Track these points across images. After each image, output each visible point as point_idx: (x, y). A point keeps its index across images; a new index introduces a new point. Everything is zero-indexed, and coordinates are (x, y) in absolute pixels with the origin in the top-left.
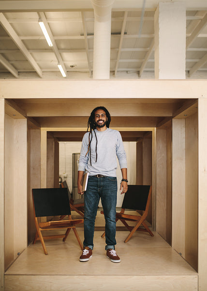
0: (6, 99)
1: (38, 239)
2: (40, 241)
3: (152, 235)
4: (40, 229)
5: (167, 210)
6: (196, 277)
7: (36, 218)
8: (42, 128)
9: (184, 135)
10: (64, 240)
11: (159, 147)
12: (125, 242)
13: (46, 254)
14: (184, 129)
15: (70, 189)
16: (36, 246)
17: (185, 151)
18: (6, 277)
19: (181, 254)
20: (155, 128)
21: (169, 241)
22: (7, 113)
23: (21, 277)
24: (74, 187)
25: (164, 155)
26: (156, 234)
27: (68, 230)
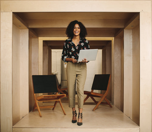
0: (13, 13)
1: (36, 108)
2: (37, 110)
3: (111, 107)
4: (37, 101)
5: (121, 91)
6: (138, 129)
7: (35, 94)
8: (39, 38)
9: (131, 40)
10: (53, 109)
11: (116, 50)
12: (93, 110)
13: (41, 117)
14: (131, 36)
15: (59, 81)
16: (35, 112)
17: (132, 50)
18: (13, 129)
19: (129, 117)
20: (114, 38)
21: (122, 109)
22: (14, 24)
23: (23, 129)
24: (62, 80)
25: (119, 55)
26: (114, 106)
27: (56, 102)
